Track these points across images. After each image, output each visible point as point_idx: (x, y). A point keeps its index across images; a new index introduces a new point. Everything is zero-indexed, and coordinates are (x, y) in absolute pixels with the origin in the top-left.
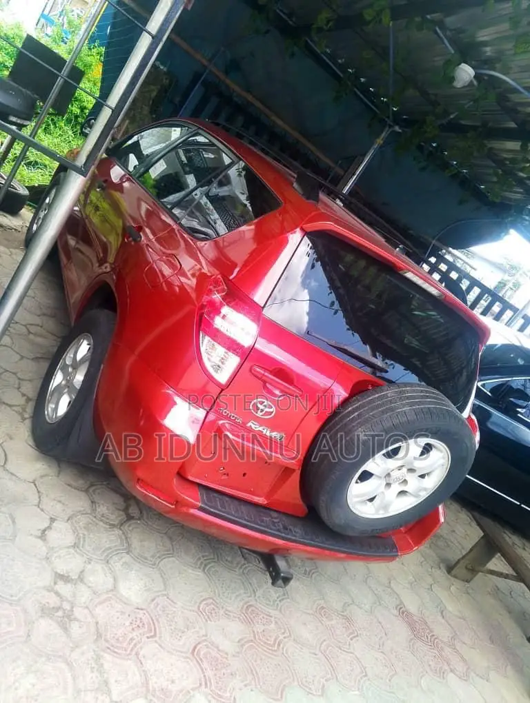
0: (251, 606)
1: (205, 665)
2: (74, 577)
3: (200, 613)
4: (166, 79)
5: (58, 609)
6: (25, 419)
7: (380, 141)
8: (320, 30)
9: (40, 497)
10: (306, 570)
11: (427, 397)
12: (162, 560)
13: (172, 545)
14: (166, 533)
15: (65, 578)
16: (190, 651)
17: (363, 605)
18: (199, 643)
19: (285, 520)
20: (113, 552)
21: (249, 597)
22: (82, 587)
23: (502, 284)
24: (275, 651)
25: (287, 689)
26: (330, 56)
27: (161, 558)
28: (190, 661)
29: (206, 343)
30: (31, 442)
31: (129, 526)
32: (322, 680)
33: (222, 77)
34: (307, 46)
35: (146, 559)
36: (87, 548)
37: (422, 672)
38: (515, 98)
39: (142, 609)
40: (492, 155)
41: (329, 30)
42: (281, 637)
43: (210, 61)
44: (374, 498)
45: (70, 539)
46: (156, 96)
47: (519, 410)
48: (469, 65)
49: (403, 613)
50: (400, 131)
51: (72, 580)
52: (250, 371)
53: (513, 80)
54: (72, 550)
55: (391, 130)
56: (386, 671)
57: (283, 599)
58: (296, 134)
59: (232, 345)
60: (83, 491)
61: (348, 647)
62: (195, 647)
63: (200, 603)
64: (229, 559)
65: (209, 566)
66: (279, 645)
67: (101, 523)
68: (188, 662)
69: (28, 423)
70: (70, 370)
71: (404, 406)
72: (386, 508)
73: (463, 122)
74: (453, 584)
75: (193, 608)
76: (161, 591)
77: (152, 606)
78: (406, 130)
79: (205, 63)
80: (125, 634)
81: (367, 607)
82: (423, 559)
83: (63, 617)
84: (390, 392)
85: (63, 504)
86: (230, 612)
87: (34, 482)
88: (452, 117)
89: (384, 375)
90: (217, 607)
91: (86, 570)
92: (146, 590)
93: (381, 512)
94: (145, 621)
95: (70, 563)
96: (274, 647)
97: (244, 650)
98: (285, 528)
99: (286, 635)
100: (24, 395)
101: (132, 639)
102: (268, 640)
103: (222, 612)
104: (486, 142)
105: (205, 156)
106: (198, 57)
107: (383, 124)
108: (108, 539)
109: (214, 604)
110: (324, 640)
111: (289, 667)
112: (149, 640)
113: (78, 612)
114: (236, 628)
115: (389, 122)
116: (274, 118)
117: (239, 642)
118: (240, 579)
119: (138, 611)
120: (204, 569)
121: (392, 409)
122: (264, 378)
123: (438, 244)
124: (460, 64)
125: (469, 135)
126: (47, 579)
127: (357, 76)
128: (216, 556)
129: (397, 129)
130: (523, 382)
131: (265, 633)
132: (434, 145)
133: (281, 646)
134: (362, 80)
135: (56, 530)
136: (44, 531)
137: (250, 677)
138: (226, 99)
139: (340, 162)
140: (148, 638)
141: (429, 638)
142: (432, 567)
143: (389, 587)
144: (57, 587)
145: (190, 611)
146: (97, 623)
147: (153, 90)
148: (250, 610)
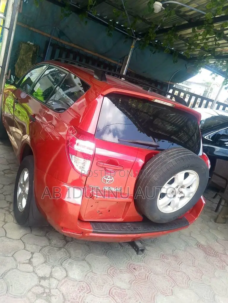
0: (131, 264)
1: (116, 297)
2: (48, 276)
3: (109, 275)
4: (34, 48)
5: (44, 293)
6: (11, 212)
7: (133, 47)
8: (91, 6)
9: (25, 245)
10: (152, 241)
11: (180, 152)
12: (86, 256)
13: (89, 248)
14: (85, 244)
15: (44, 278)
16: (108, 293)
17: (181, 248)
18: (111, 289)
19: (134, 224)
20: (63, 259)
21: (129, 261)
22: (52, 280)
23: (206, 92)
24: (147, 281)
25: (155, 297)
26: (100, 17)
27: (86, 255)
28: (109, 298)
29: (73, 159)
30: (15, 221)
31: (68, 246)
32: (170, 287)
33: (58, 40)
34: (89, 16)
35: (79, 258)
36: (51, 261)
37: (215, 270)
38: (183, 10)
39: (81, 281)
40: (181, 38)
41: (95, 5)
42: (148, 274)
43: (51, 34)
44: (170, 203)
45: (42, 260)
46: (32, 56)
47: (226, 143)
48: (159, 2)
49: (199, 246)
50: (140, 40)
51: (47, 278)
52: (97, 165)
53: (180, 2)
54: (44, 265)
55: (136, 41)
56: (198, 274)
57: (144, 257)
58: (97, 55)
59: (85, 156)
60: (44, 236)
61: (179, 269)
62: (110, 291)
63: (108, 270)
64: (116, 246)
65: (108, 252)
66: (147, 278)
67: (55, 248)
68: (108, 299)
69: (12, 213)
70: (23, 186)
71: (170, 159)
72: (177, 206)
73: (165, 28)
74: (218, 226)
75: (105, 274)
76: (89, 270)
77: (86, 278)
78: (142, 38)
79: (49, 36)
80: (77, 295)
81: (183, 248)
82: (202, 219)
83: (47, 296)
84: (162, 155)
85: (36, 245)
86: (121, 270)
87: (21, 239)
88: (159, 26)
89: (158, 148)
90: (116, 270)
91: (53, 271)
92: (82, 272)
93: (175, 208)
94: (84, 286)
95: (44, 271)
96: (146, 279)
97: (132, 285)
98: (135, 229)
99: (150, 273)
100: (8, 202)
101: (80, 296)
102: (142, 277)
103: (118, 271)
104: (177, 33)
105: (62, 76)
106: (45, 34)
107: (132, 39)
108: (60, 254)
109: (114, 269)
110: (167, 269)
111: (154, 286)
112: (88, 294)
113: (53, 292)
114: (126, 276)
115: (134, 37)
116: (86, 51)
117: (129, 282)
118: (123, 254)
119: (80, 283)
120: (106, 254)
121: (165, 163)
122: (104, 166)
123: (171, 83)
124: (154, 2)
125: (169, 32)
126: (36, 281)
127: (114, 22)
128: (110, 247)
129: (138, 39)
130: (225, 131)
131: (140, 275)
132: (156, 41)
133: (149, 278)
134: (117, 23)
135: (35, 257)
136: (30, 259)
137: (138, 297)
138: (63, 49)
139: (119, 61)
140: (87, 293)
141: (214, 253)
142: (207, 222)
143: (191, 236)
144: (41, 283)
145: (104, 275)
146: (63, 294)
147: (31, 54)
148: (131, 267)
